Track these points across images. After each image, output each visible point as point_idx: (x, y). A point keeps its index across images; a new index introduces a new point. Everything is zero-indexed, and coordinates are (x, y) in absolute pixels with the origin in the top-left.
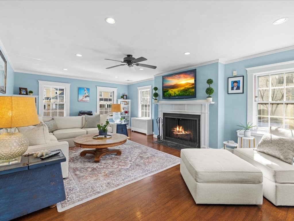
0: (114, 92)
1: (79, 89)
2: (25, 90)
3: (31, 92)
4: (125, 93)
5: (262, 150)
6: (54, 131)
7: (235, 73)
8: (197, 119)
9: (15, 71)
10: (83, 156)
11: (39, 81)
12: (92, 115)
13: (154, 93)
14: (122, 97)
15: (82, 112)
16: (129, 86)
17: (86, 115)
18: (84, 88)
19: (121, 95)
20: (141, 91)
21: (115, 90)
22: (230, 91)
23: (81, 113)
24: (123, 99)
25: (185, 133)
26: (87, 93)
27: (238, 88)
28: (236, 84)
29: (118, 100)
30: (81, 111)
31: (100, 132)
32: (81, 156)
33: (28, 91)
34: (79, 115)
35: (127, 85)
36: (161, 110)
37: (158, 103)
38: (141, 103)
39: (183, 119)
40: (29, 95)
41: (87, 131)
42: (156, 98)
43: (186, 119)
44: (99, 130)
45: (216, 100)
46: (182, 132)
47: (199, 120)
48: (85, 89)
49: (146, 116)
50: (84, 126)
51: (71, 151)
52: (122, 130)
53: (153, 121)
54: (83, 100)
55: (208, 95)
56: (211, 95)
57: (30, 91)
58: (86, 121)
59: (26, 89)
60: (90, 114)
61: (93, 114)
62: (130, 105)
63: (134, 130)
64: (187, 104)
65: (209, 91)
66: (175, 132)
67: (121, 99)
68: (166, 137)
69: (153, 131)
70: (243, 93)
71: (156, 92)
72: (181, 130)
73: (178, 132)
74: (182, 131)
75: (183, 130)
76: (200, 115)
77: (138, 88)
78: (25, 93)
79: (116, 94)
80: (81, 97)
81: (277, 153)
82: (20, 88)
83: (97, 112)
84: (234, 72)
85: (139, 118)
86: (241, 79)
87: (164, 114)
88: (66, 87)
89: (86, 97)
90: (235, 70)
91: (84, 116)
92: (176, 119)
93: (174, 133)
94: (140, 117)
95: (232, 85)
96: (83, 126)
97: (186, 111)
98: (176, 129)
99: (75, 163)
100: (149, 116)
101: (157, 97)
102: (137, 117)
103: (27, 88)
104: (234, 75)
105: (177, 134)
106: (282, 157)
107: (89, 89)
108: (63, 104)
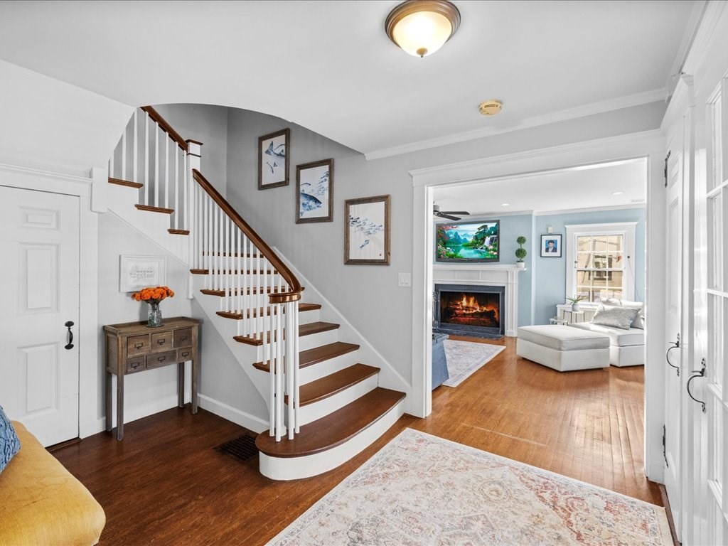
5: (598, 322)
7: (551, 230)
8: (500, 293)
22: (544, 254)
27: (555, 250)
28: (551, 245)
45: (529, 265)
47: (503, 294)
55: (519, 259)
56: (522, 259)
64: (482, 270)
65: (520, 253)
70: (561, 257)
76: (504, 287)
81: (615, 322)
84: (550, 228)
86: (558, 238)
87: (437, 285)
90: (551, 226)
95: (546, 245)
97: (480, 281)
104: (550, 232)
105: (465, 313)
106: (620, 325)
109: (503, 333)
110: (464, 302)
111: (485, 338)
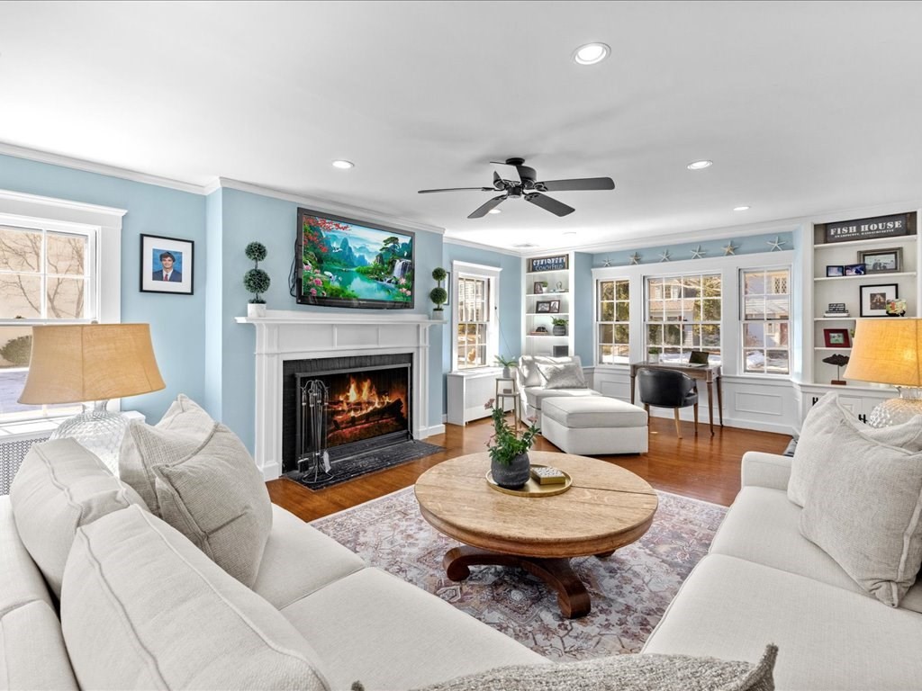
8: (407, 365)
25: (383, 403)
47: (411, 368)
66: (343, 411)
72: (365, 396)
73: (355, 410)
75: (374, 392)
76: (412, 354)
93: (339, 418)
97: (379, 347)
98: (347, 398)
105: (353, 418)
110: (352, 394)
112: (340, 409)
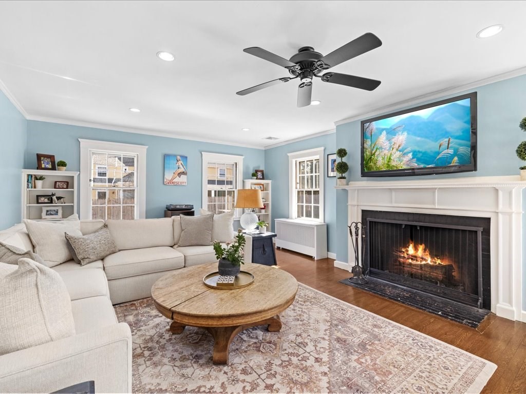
0: (236, 163)
1: (166, 157)
2: (49, 160)
3: (62, 164)
4: (259, 167)
6: (107, 256)
8: (480, 230)
9: (29, 117)
10: (178, 334)
11: (79, 140)
12: (192, 214)
13: (339, 163)
14: (253, 175)
15: (172, 207)
16: (268, 153)
17: (182, 215)
18: (175, 156)
19: (251, 171)
20: (296, 161)
21: (240, 160)
23: (171, 211)
24: (256, 179)
25: (435, 263)
26: (181, 166)
29: (245, 180)
30: (169, 204)
31: (221, 266)
32: (173, 334)
33: (57, 160)
34: (166, 216)
35: (264, 149)
36: (355, 203)
37: (346, 187)
38: (296, 188)
39: (426, 228)
40: (58, 170)
41: (185, 256)
42: (343, 175)
43: (437, 229)
44: (218, 258)
46: (423, 259)
47: (487, 232)
48: (179, 157)
49: (308, 215)
50: (179, 240)
51: (148, 309)
52: (264, 250)
53: (328, 227)
54: (174, 181)
55: (522, 163)
57: (61, 162)
58: (182, 230)
59: (51, 158)
60: (189, 212)
61: (195, 213)
62: (270, 192)
63: (281, 247)
64: (439, 188)
66: (404, 257)
67: (252, 179)
68: (372, 269)
69: (328, 251)
71: (343, 161)
72: (420, 252)
73: (412, 259)
74: (424, 257)
75: (427, 253)
76: (489, 219)
77: (289, 154)
78: (50, 166)
79: (240, 168)
80: (169, 176)
82: (37, 154)
83: (202, 208)
85: (292, 219)
87: (365, 213)
88: (138, 152)
89: (180, 174)
91: (177, 218)
92: (403, 227)
93: (402, 260)
94: (294, 217)
96: (176, 240)
97: (437, 207)
98: (407, 251)
99: (155, 365)
100: (317, 216)
101: (344, 172)
102: (288, 218)
103: (53, 156)
105: (412, 263)
107: (186, 157)
108: (134, 190)
109: (487, 305)
110: (411, 250)
111: (445, 315)
112: (402, 255)
